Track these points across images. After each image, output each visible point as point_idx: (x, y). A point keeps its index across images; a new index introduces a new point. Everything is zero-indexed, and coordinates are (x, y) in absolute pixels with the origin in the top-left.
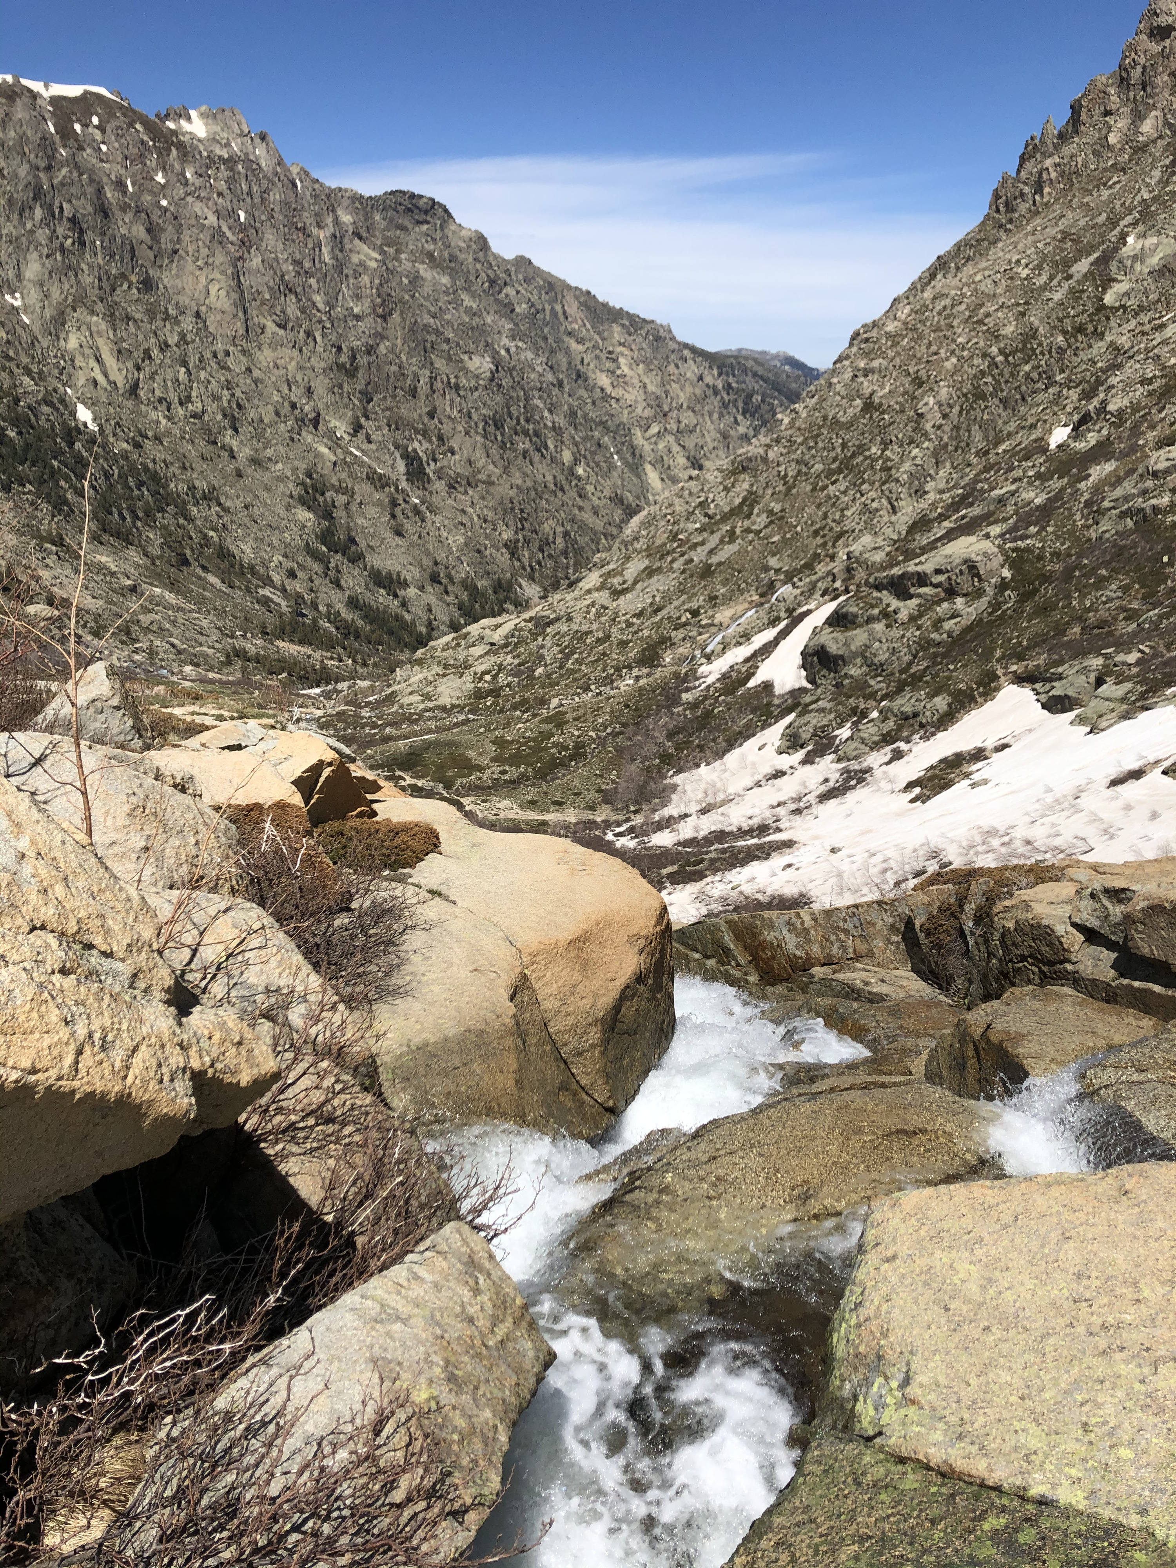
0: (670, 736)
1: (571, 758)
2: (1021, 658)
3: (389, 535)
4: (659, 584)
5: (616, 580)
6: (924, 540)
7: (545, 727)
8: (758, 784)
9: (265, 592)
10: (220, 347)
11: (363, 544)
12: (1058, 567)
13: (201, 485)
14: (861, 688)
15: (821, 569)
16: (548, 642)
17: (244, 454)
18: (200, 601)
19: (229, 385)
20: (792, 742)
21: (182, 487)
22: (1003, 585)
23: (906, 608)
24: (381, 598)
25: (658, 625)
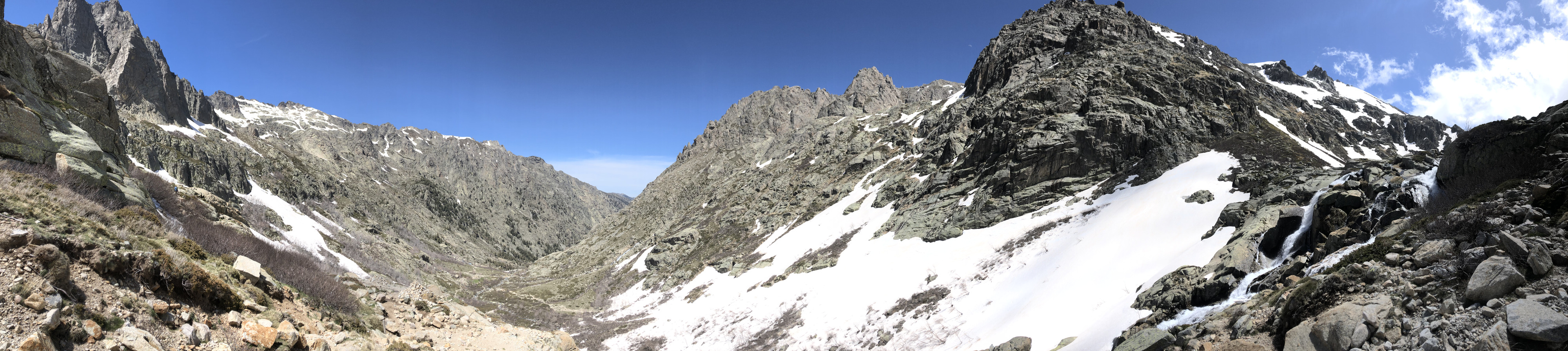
0: (609, 285)
1: (580, 292)
2: (709, 259)
3: (528, 232)
4: (602, 243)
5: (590, 242)
6: (674, 230)
7: (572, 283)
8: (638, 300)
9: (496, 245)
10: (490, 187)
11: (521, 234)
12: (713, 235)
13: (483, 218)
14: (665, 270)
15: (647, 238)
16: (572, 258)
17: (494, 211)
18: (481, 246)
19: (491, 196)
20: (647, 286)
21: (479, 219)
22: (700, 240)
23: (675, 247)
24: (525, 248)
25: (603, 254)
